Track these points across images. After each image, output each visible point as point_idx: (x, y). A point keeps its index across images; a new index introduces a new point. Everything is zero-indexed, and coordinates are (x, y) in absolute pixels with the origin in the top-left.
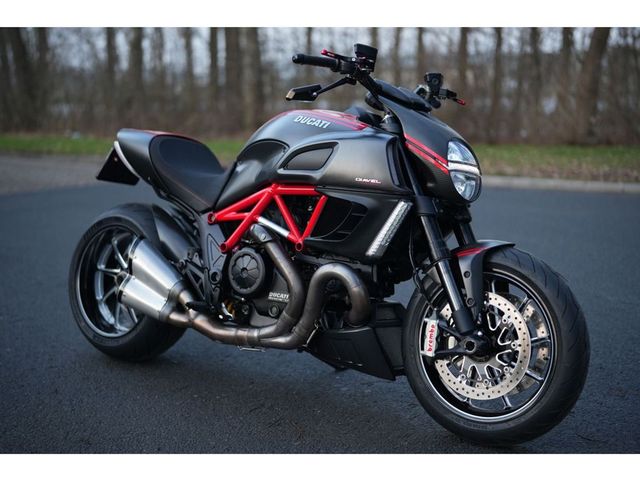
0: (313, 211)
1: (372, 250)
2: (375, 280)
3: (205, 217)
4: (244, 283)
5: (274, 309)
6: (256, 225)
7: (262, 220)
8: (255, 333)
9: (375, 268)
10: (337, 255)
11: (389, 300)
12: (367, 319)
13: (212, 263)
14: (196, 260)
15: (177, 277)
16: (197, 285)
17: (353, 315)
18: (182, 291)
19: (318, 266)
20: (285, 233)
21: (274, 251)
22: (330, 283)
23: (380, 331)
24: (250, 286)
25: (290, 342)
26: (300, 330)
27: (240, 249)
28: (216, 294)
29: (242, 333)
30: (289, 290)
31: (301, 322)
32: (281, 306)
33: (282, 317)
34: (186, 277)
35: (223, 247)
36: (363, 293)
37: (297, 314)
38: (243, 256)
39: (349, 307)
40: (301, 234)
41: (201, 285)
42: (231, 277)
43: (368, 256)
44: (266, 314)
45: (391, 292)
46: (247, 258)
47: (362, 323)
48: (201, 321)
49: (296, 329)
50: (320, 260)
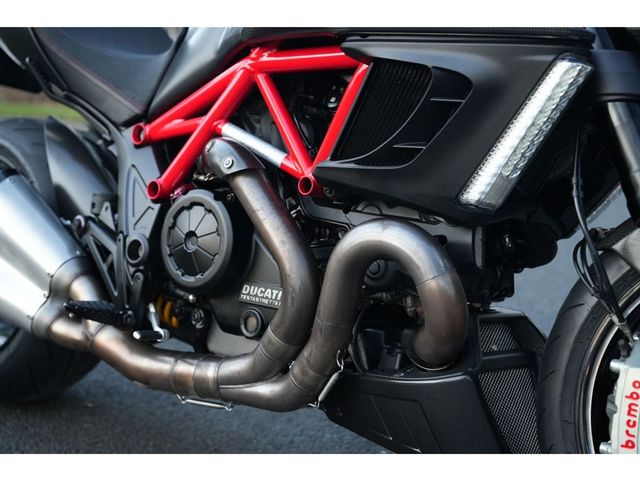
0: (335, 108)
1: (477, 191)
2: (479, 262)
3: (129, 132)
4: (190, 264)
5: (253, 322)
6: (218, 142)
7: (230, 131)
8: (210, 371)
9: (479, 236)
10: (392, 203)
11: (503, 308)
12: (459, 353)
13: (132, 221)
14: (106, 217)
15: (72, 250)
16: (104, 267)
17: (425, 342)
18: (76, 277)
19: (345, 229)
20: (276, 157)
21: (251, 193)
22: (373, 267)
23: (488, 380)
24: (203, 271)
25: (282, 396)
26: (304, 372)
27: (185, 193)
28: (138, 284)
29: (185, 368)
30: (282, 281)
31: (306, 353)
32: (266, 313)
33: (265, 338)
34: (85, 249)
35: (153, 187)
36: (451, 291)
37: (299, 335)
38: (189, 208)
39: (415, 322)
40: (310, 158)
41: (111, 268)
42: (166, 250)
43: (468, 205)
44: (234, 330)
45: (508, 291)
46: (198, 211)
47: (449, 364)
48: (108, 339)
49: (296, 368)
50: (352, 217)
